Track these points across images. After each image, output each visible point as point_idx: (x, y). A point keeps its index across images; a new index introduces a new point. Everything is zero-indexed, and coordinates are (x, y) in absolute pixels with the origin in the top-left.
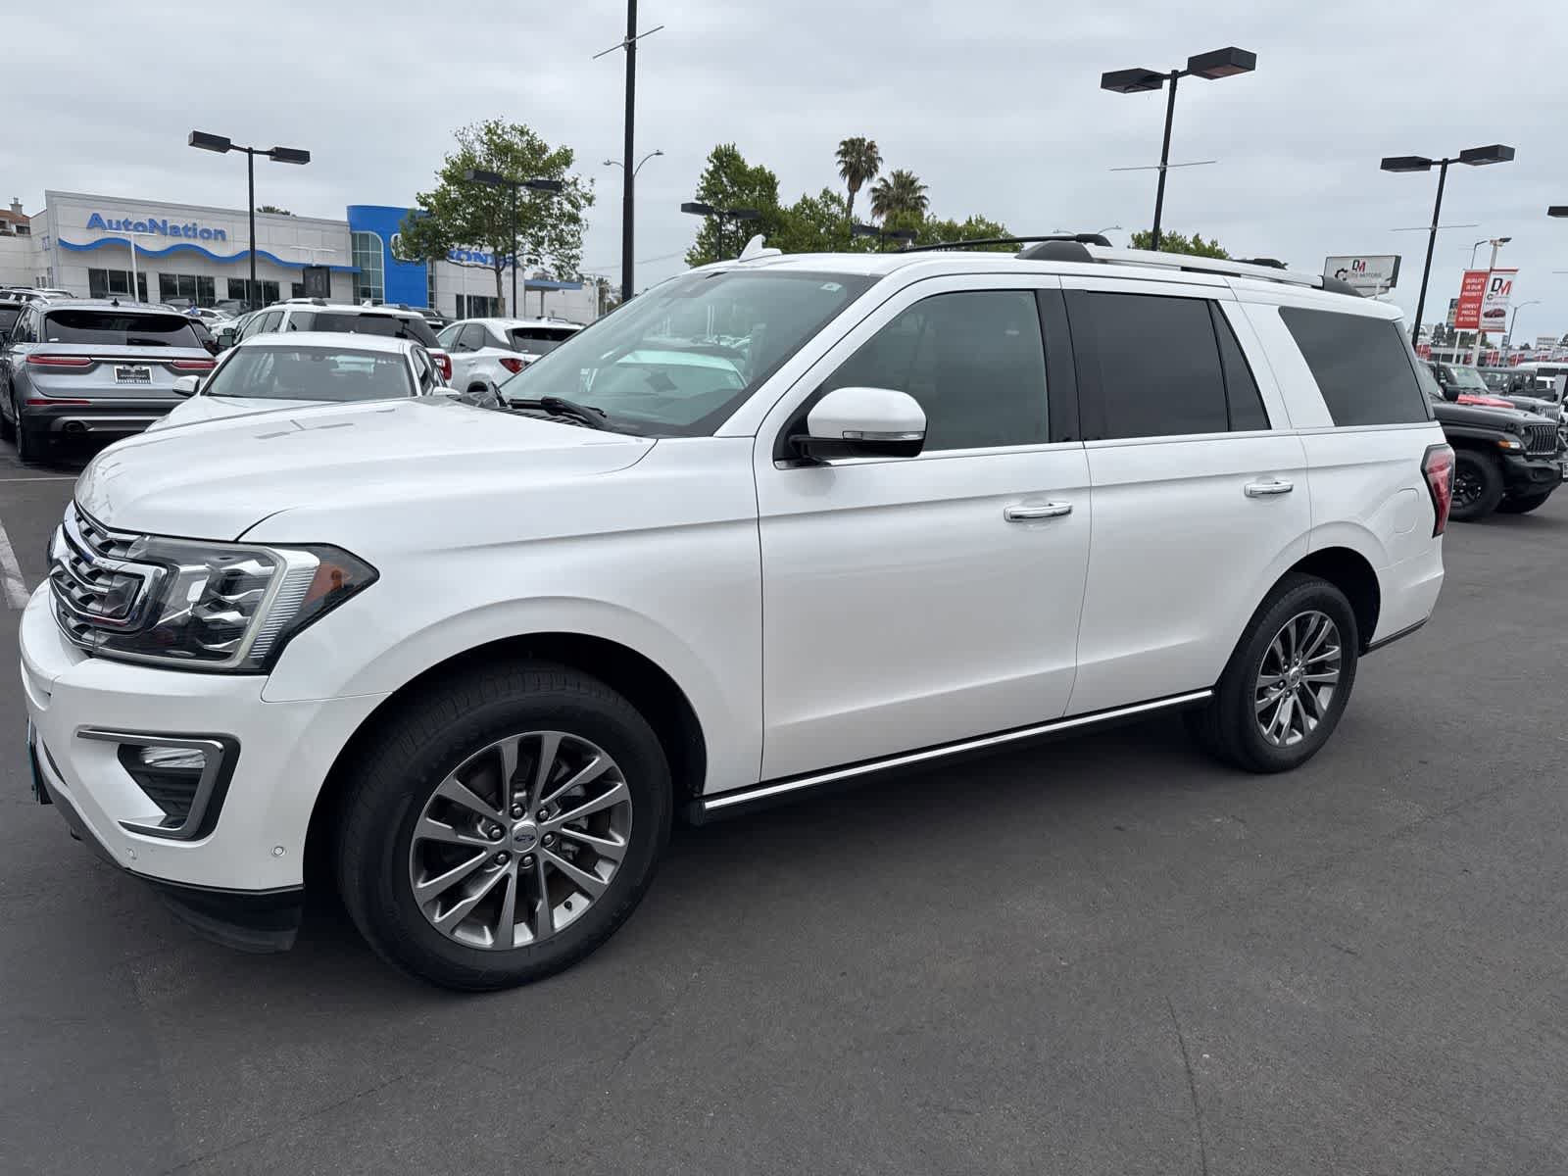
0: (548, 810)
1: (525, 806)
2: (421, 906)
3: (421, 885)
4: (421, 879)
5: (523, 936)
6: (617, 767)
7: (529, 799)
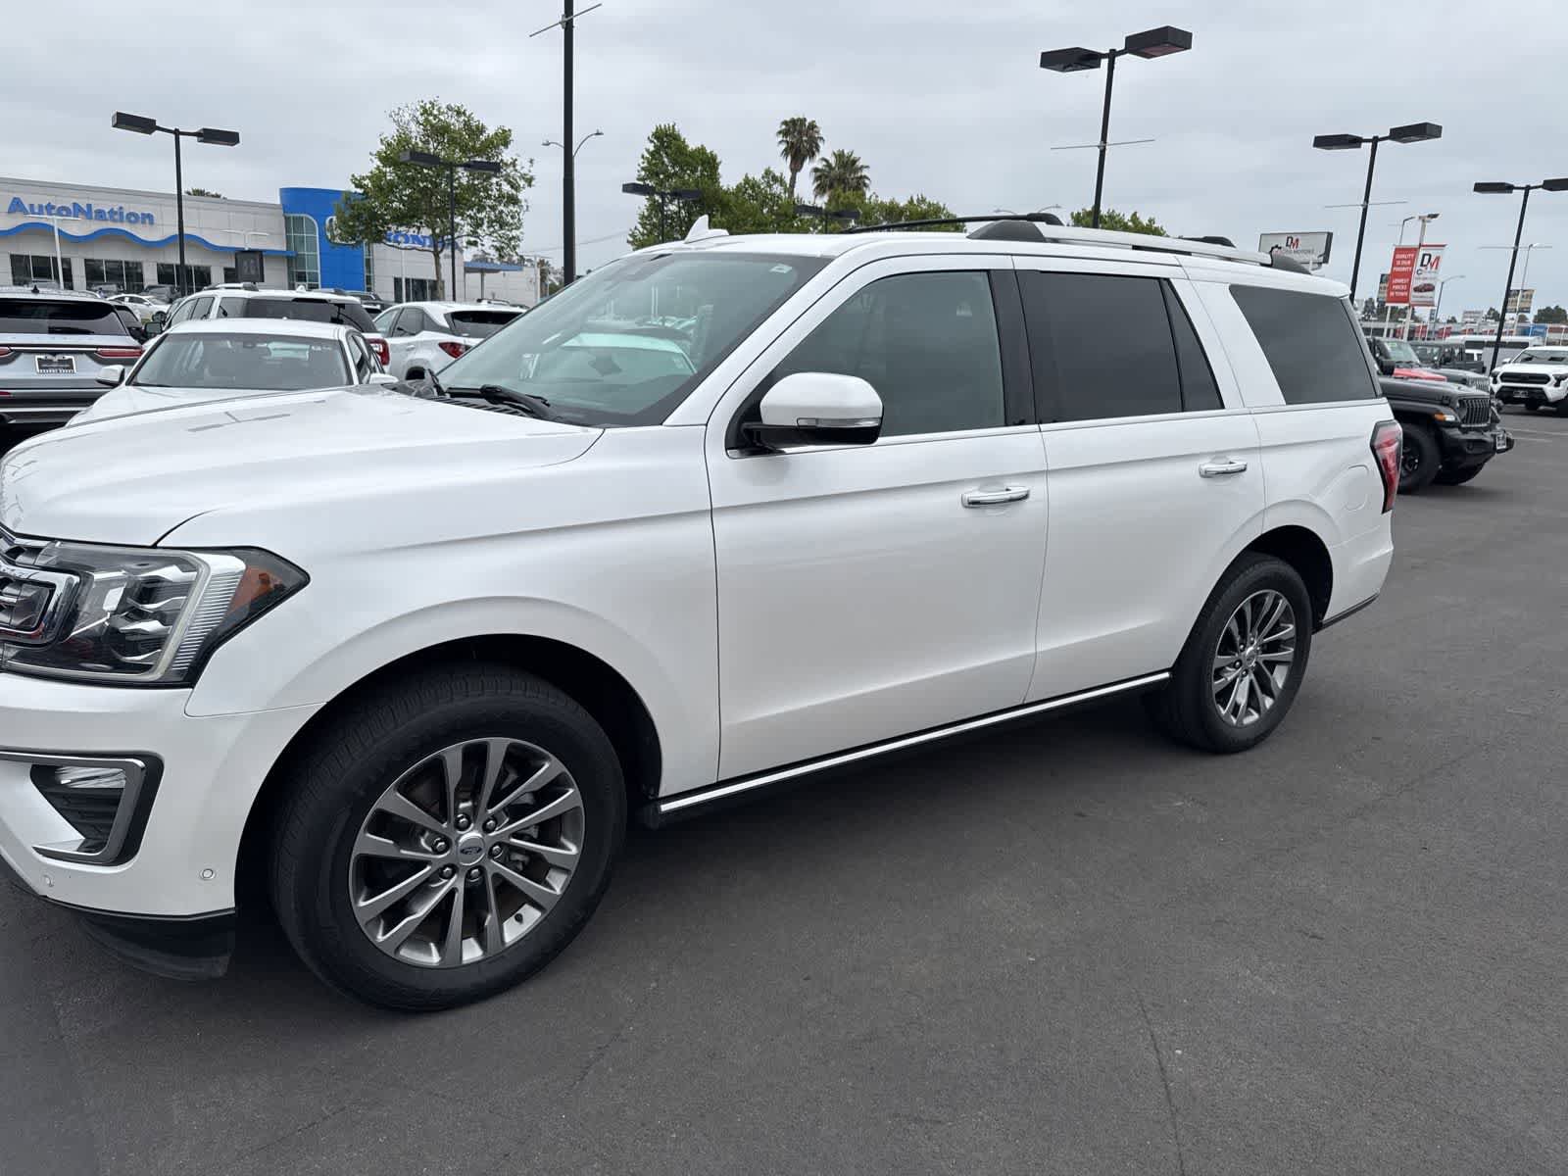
0: (495, 819)
1: (471, 816)
2: (362, 924)
3: (362, 904)
4: (363, 897)
5: (472, 952)
6: (568, 773)
7: (475, 808)
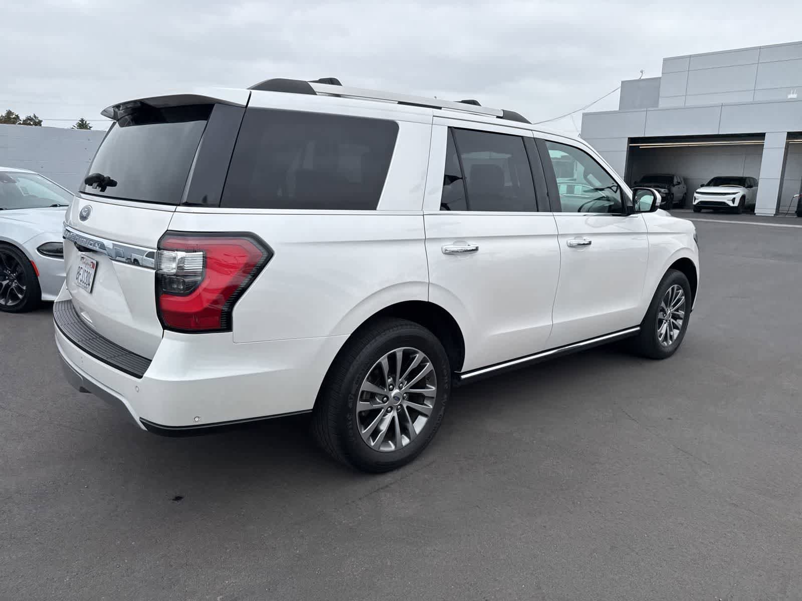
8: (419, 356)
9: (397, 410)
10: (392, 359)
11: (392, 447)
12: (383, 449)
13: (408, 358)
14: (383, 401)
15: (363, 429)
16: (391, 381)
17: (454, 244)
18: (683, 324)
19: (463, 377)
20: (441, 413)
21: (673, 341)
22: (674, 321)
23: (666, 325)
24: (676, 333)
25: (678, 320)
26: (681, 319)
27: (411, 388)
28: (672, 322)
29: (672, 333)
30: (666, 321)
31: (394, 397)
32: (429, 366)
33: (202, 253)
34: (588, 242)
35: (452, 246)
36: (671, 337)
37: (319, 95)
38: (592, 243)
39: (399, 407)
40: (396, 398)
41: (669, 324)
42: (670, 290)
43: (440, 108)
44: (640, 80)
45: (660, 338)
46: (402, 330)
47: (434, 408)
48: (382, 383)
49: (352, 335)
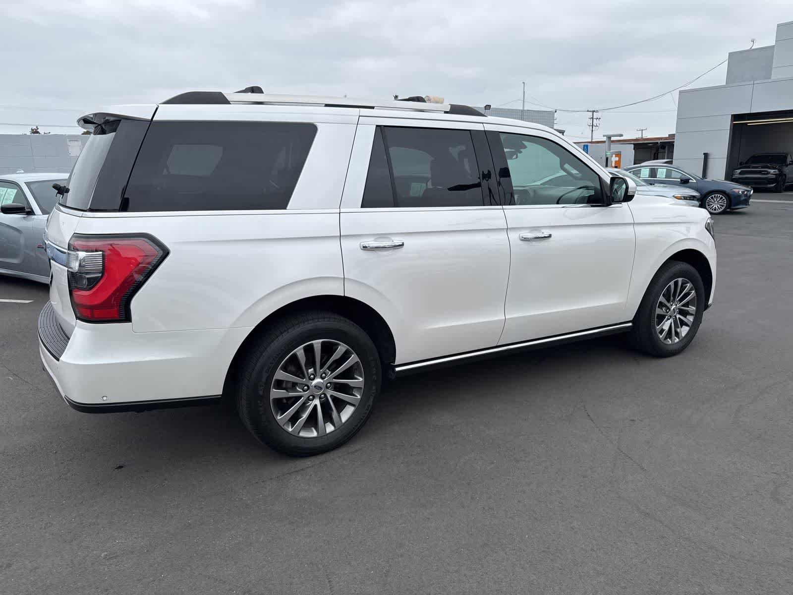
8: (342, 348)
9: (320, 398)
10: (309, 350)
11: (314, 434)
12: (303, 434)
13: (328, 350)
14: (303, 390)
15: (279, 416)
16: (311, 372)
17: (375, 240)
18: (694, 320)
19: (397, 369)
20: (371, 402)
21: (680, 339)
22: (682, 317)
23: (669, 322)
24: (684, 331)
25: (688, 317)
26: (692, 315)
27: (335, 378)
28: (679, 318)
29: (678, 330)
30: (671, 316)
31: (315, 386)
32: (354, 358)
33: (101, 253)
34: (548, 235)
35: (372, 242)
36: (677, 334)
37: (233, 104)
38: (552, 236)
39: (323, 396)
40: (318, 387)
41: (675, 322)
42: (672, 283)
43: (373, 108)
44: (751, 50)
45: (661, 335)
46: (318, 323)
47: (361, 398)
48: (299, 373)
49: (256, 327)
